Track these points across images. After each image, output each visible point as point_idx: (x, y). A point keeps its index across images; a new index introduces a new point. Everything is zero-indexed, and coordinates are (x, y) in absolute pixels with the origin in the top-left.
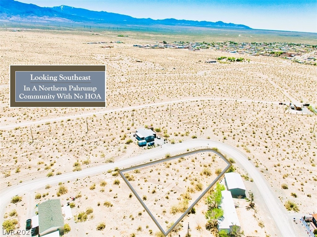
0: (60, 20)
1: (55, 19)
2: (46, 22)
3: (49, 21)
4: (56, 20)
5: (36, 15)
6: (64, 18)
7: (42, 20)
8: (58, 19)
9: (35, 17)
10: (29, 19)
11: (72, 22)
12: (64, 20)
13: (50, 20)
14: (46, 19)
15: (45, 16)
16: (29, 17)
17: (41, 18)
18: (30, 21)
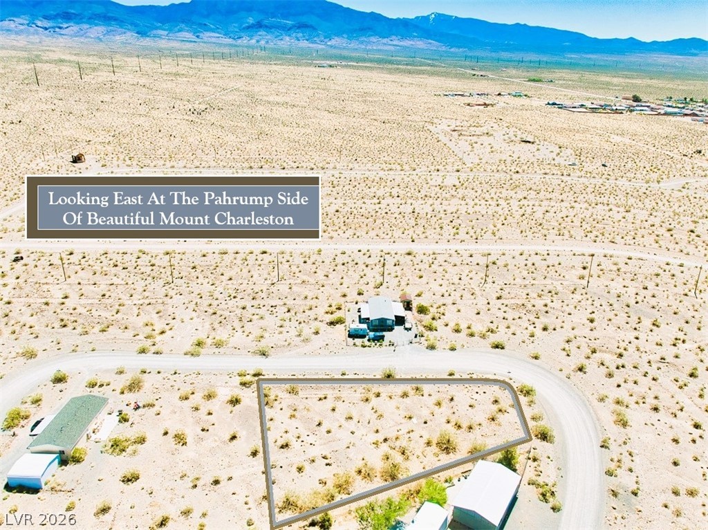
0: (420, 44)
1: (411, 43)
2: (392, 48)
3: (398, 48)
4: (412, 45)
5: (376, 34)
6: (430, 41)
7: (385, 44)
8: (418, 43)
9: (373, 39)
10: (362, 43)
11: (444, 48)
12: (430, 43)
13: (401, 43)
14: (394, 43)
15: (394, 37)
16: (363, 39)
17: (385, 41)
18: (363, 47)
